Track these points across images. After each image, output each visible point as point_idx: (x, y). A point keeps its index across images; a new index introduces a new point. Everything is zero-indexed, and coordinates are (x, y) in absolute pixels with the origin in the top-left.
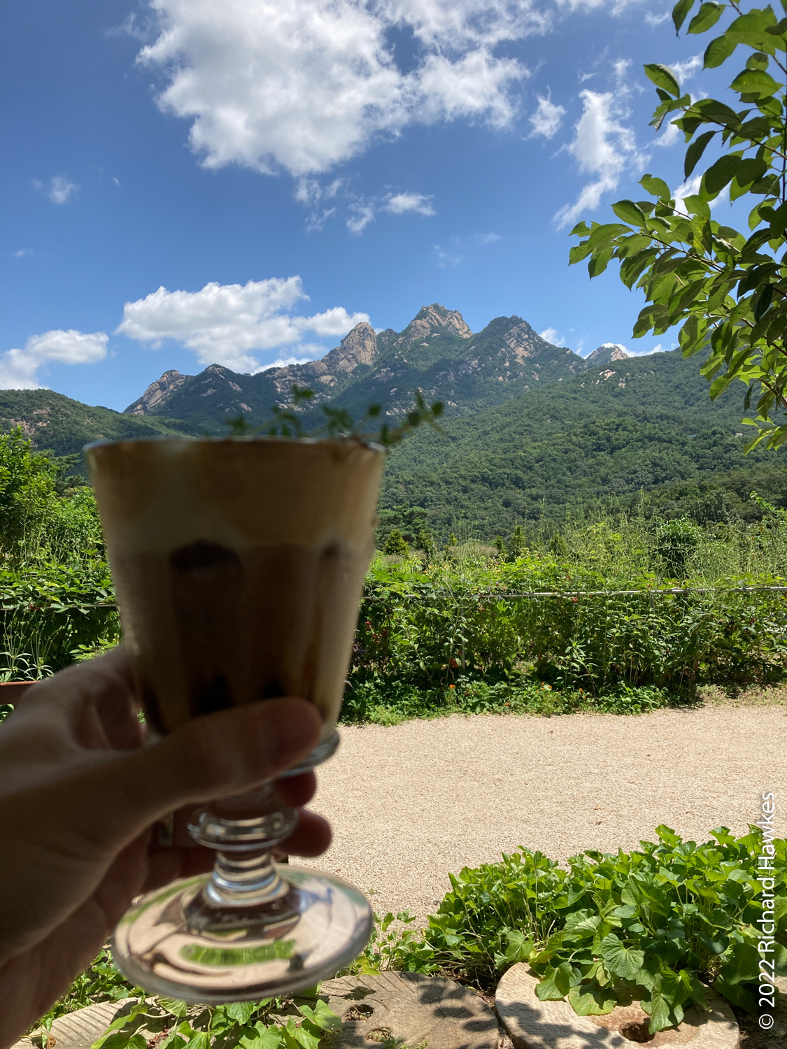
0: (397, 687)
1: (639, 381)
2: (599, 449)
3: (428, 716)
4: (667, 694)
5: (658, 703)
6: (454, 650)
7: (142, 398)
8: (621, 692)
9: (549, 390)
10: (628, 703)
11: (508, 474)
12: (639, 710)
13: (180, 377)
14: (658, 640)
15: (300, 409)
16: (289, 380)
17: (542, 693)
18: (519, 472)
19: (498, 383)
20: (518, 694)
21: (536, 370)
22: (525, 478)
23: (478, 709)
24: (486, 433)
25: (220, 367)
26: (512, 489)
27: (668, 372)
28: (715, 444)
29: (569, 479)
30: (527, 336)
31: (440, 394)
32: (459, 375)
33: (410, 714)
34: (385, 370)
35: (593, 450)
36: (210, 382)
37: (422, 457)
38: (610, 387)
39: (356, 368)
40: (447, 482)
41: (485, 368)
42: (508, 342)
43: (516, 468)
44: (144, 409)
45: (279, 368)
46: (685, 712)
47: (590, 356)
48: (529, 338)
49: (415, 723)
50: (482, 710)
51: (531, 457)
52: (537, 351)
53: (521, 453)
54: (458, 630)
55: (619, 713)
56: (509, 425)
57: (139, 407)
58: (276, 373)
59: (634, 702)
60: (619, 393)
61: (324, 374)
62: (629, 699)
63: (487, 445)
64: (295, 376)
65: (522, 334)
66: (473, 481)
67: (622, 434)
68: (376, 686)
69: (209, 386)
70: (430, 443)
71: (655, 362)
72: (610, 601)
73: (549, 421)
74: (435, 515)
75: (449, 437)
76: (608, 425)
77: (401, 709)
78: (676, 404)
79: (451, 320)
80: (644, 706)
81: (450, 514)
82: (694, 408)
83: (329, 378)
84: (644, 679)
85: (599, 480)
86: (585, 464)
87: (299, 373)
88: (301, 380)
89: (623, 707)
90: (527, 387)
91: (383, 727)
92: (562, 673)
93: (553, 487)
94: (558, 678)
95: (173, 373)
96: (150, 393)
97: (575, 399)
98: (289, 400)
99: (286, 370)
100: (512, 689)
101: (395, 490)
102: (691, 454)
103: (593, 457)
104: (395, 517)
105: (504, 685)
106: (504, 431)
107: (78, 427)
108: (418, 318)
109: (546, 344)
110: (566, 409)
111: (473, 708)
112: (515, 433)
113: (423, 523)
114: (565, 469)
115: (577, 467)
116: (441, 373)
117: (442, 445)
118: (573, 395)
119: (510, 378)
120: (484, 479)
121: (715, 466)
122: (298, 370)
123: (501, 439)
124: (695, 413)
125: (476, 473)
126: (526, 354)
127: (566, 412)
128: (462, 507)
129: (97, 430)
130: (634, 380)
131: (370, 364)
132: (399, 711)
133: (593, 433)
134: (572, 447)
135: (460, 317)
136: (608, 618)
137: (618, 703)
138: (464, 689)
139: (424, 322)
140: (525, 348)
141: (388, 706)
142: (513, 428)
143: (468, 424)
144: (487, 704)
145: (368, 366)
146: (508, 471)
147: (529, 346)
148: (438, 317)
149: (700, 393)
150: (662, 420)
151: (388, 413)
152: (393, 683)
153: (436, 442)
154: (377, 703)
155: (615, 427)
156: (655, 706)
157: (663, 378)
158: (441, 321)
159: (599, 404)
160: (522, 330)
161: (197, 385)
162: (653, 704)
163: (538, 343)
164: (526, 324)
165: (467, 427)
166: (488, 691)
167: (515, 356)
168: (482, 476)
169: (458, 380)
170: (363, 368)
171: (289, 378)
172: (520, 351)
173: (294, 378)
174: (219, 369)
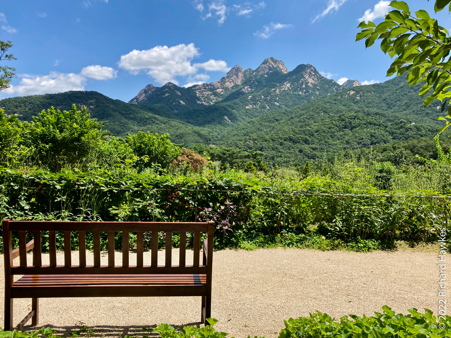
0: (253, 233)
1: (366, 96)
2: (345, 128)
3: (267, 247)
4: (380, 244)
5: (376, 248)
6: (280, 218)
7: (136, 97)
8: (358, 242)
9: (323, 99)
10: (361, 247)
11: (302, 138)
12: (367, 250)
13: (154, 87)
14: (377, 219)
15: (207, 104)
16: (203, 91)
17: (321, 240)
18: (307, 137)
19: (299, 95)
20: (309, 240)
21: (318, 89)
22: (310, 139)
23: (291, 246)
24: (292, 118)
25: (172, 83)
26: (303, 144)
27: (380, 93)
28: (401, 127)
29: (330, 141)
30: (314, 73)
31: (272, 99)
32: (281, 91)
33: (259, 245)
34: (247, 87)
35: (343, 128)
36: (167, 90)
37: (262, 128)
38: (352, 98)
39: (233, 86)
40: (273, 140)
41: (293, 88)
42: (305, 76)
43: (306, 135)
44: (137, 101)
45: (198, 85)
46: (388, 252)
47: (343, 84)
48: (315, 74)
49: (261, 250)
50: (292, 246)
51: (314, 130)
52: (318, 81)
53: (308, 128)
54: (283, 209)
55: (357, 251)
56: (303, 114)
57: (135, 100)
58: (197, 87)
59: (365, 247)
60: (356, 102)
61: (219, 88)
62: (362, 245)
63: (293, 123)
64: (205, 89)
65: (312, 73)
66: (285, 140)
67: (357, 121)
68: (244, 232)
69: (166, 92)
70: (266, 122)
71: (374, 87)
72: (355, 199)
73: (322, 113)
74: (267, 155)
75: (275, 119)
76: (351, 116)
77: (255, 244)
78: (383, 108)
79: (278, 65)
80: (369, 249)
81: (274, 155)
82: (392, 110)
83: (221, 90)
84: (370, 236)
85: (345, 142)
86: (338, 134)
87: (207, 88)
88: (208, 91)
89: (359, 248)
90: (313, 97)
91: (246, 251)
92: (330, 231)
93: (323, 144)
94: (329, 234)
95: (151, 86)
96: (140, 95)
97: (335, 103)
98: (202, 100)
99: (201, 86)
100: (307, 237)
101: (249, 143)
102: (389, 132)
103: (343, 131)
104: (248, 155)
105: (303, 235)
106: (301, 117)
107: (108, 109)
108: (263, 63)
109: (323, 77)
110: (331, 108)
111: (288, 245)
112: (306, 118)
113: (261, 158)
114: (329, 136)
115: (335, 135)
116: (273, 90)
117: (271, 123)
118: (335, 102)
119: (305, 93)
120: (291, 139)
121: (401, 138)
122: (207, 86)
123: (299, 121)
124: (392, 112)
125: (287, 137)
126: (313, 82)
127: (331, 110)
128: (279, 152)
129: (116, 110)
130: (364, 96)
131: (240, 84)
132: (254, 244)
133: (343, 120)
134: (333, 126)
135: (282, 64)
136: (354, 207)
137: (357, 246)
138: (284, 236)
139: (265, 66)
140: (313, 79)
141: (249, 241)
142: (305, 116)
143: (284, 113)
144: (295, 244)
145: (239, 85)
146: (302, 136)
147: (315, 78)
148: (272, 63)
149: (396, 103)
150: (376, 115)
151: (247, 107)
152: (252, 231)
153: (268, 121)
154: (244, 240)
155: (354, 117)
156: (374, 249)
157: (378, 95)
158: (274, 65)
159: (346, 106)
160: (312, 70)
161: (161, 91)
162: (373, 248)
163: (319, 77)
164: (314, 68)
165: (284, 115)
166: (295, 237)
167: (308, 83)
168: (290, 138)
169: (281, 93)
170: (236, 86)
171: (203, 89)
172: (310, 81)
173: (205, 90)
174: (171, 85)
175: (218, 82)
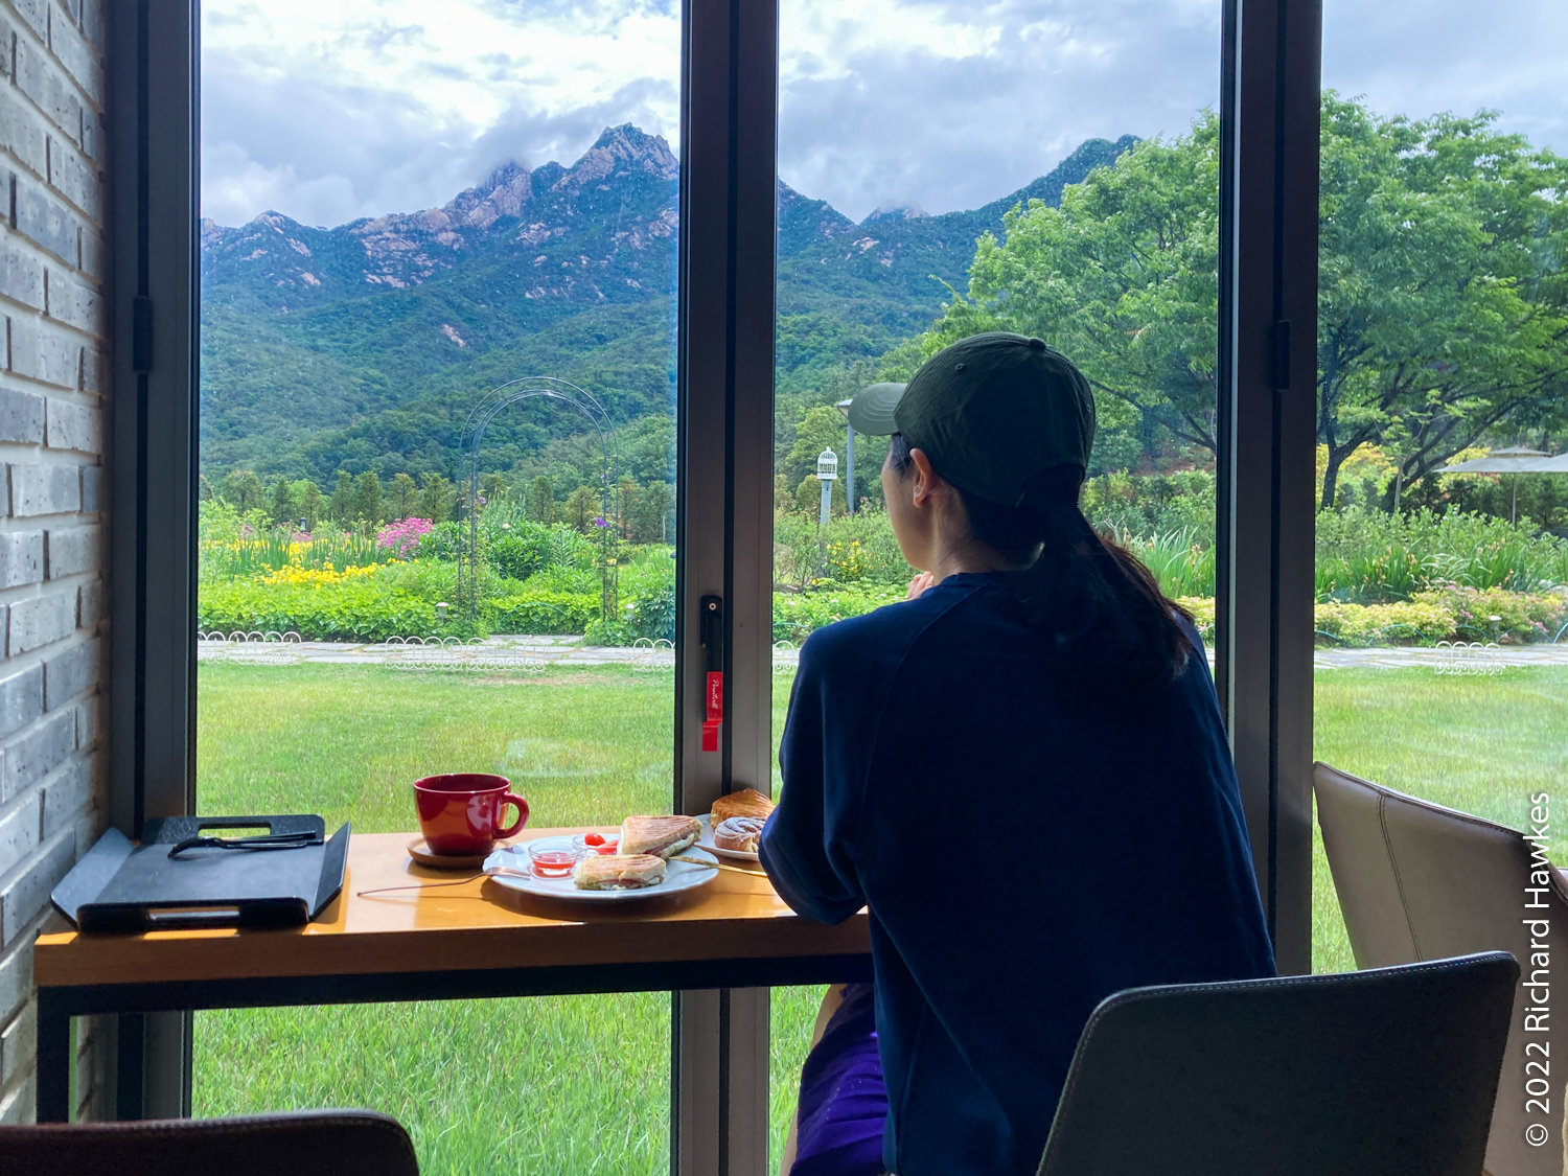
1: (916, 257)
13: (219, 229)
15: (401, 285)
16: (388, 239)
25: (277, 215)
31: (615, 267)
32: (648, 239)
34: (536, 227)
36: (258, 239)
38: (866, 265)
39: (497, 223)
45: (371, 220)
58: (367, 227)
60: (880, 276)
61: (446, 231)
64: (397, 231)
69: (256, 245)
71: (946, 226)
79: (651, 151)
83: (452, 236)
87: (403, 228)
88: (406, 238)
97: (806, 282)
98: (385, 270)
99: (383, 223)
108: (597, 146)
109: (791, 192)
116: (620, 235)
122: (402, 223)
130: (908, 255)
131: (519, 216)
139: (605, 153)
145: (517, 219)
148: (628, 145)
151: (528, 295)
158: (633, 151)
159: (842, 292)
161: (239, 242)
169: (647, 246)
170: (506, 222)
171: (387, 235)
173: (395, 236)
174: (275, 218)
175: (442, 211)
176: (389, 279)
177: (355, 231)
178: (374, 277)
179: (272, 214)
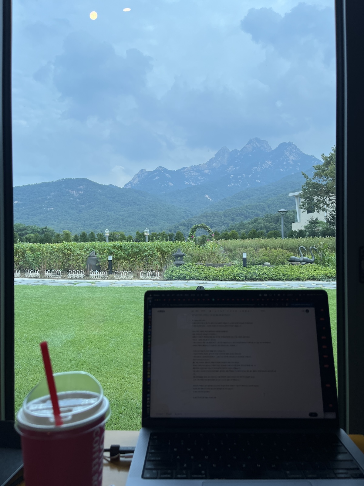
7: (131, 181)
13: (146, 172)
19: (280, 172)
31: (253, 177)
32: (262, 169)
34: (231, 167)
36: (157, 174)
39: (220, 166)
41: (274, 165)
42: (286, 154)
44: (131, 185)
45: (187, 167)
48: (296, 151)
52: (299, 157)
58: (185, 169)
61: (206, 169)
64: (193, 170)
79: (263, 144)
83: (208, 171)
88: (196, 172)
95: (144, 170)
96: (134, 179)
98: (190, 181)
99: (190, 168)
107: (95, 193)
108: (248, 144)
109: (304, 154)
116: (254, 168)
119: (286, 169)
122: (195, 168)
126: (294, 159)
131: (225, 164)
135: (267, 143)
139: (250, 146)
147: (296, 155)
158: (258, 145)
160: (293, 148)
161: (152, 175)
163: (300, 154)
164: (295, 145)
167: (289, 160)
170: (223, 166)
171: (191, 171)
172: (291, 157)
173: (193, 172)
174: (161, 168)
175: (205, 164)
176: (192, 183)
177: (183, 171)
178: (187, 183)
179: (160, 167)
